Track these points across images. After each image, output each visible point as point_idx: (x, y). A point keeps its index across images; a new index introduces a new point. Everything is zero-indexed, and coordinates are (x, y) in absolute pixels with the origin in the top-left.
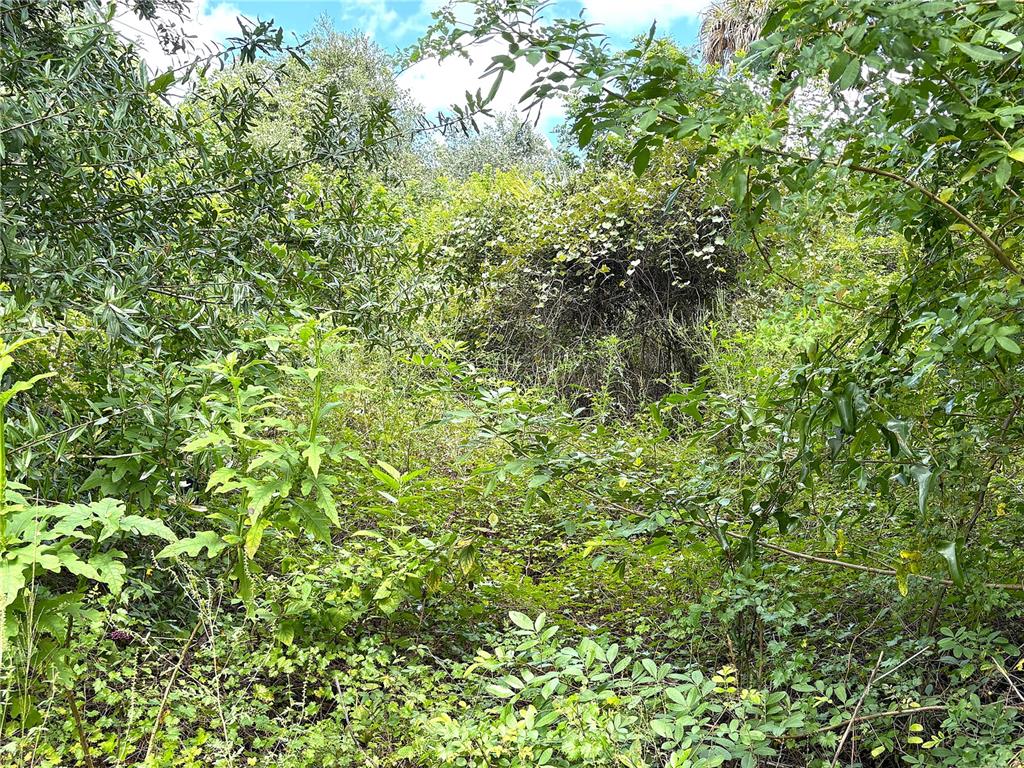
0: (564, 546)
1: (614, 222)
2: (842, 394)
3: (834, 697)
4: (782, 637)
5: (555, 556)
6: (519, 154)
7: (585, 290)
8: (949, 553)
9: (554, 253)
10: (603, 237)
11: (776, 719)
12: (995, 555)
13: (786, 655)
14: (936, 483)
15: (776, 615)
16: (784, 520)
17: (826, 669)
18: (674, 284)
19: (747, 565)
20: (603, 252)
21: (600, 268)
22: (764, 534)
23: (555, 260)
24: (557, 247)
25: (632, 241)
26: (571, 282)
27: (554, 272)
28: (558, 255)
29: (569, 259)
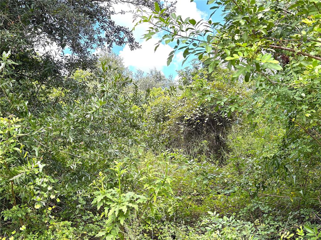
0: (202, 197)
1: (199, 108)
2: (275, 160)
3: (279, 225)
4: (266, 213)
5: (200, 200)
6: (157, 81)
7: (194, 127)
8: (301, 192)
10: (197, 112)
11: (267, 230)
12: (311, 192)
13: (267, 217)
14: (297, 178)
15: (264, 208)
16: (264, 187)
17: (276, 219)
18: (218, 124)
19: (256, 198)
20: (197, 116)
21: (197, 121)
22: (259, 191)
23: (184, 119)
24: (184, 116)
25: (205, 113)
26: (189, 125)
27: (184, 122)
28: (185, 118)
29: (188, 119)
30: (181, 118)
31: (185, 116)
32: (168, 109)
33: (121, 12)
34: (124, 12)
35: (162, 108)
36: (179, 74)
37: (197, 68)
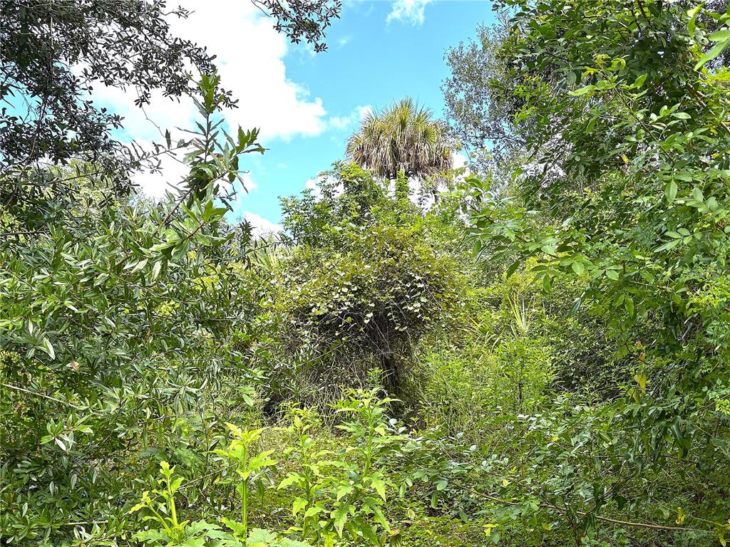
1: (349, 287)
7: (337, 334)
9: (310, 310)
10: (344, 298)
18: (396, 328)
20: (346, 308)
21: (346, 319)
23: (310, 314)
24: (311, 305)
25: (363, 300)
26: (324, 328)
27: (311, 322)
28: (313, 310)
29: (321, 313)
30: (303, 312)
31: (313, 307)
32: (260, 288)
33: (178, 10)
34: (185, 12)
35: (245, 285)
36: (283, 207)
37: (329, 195)
